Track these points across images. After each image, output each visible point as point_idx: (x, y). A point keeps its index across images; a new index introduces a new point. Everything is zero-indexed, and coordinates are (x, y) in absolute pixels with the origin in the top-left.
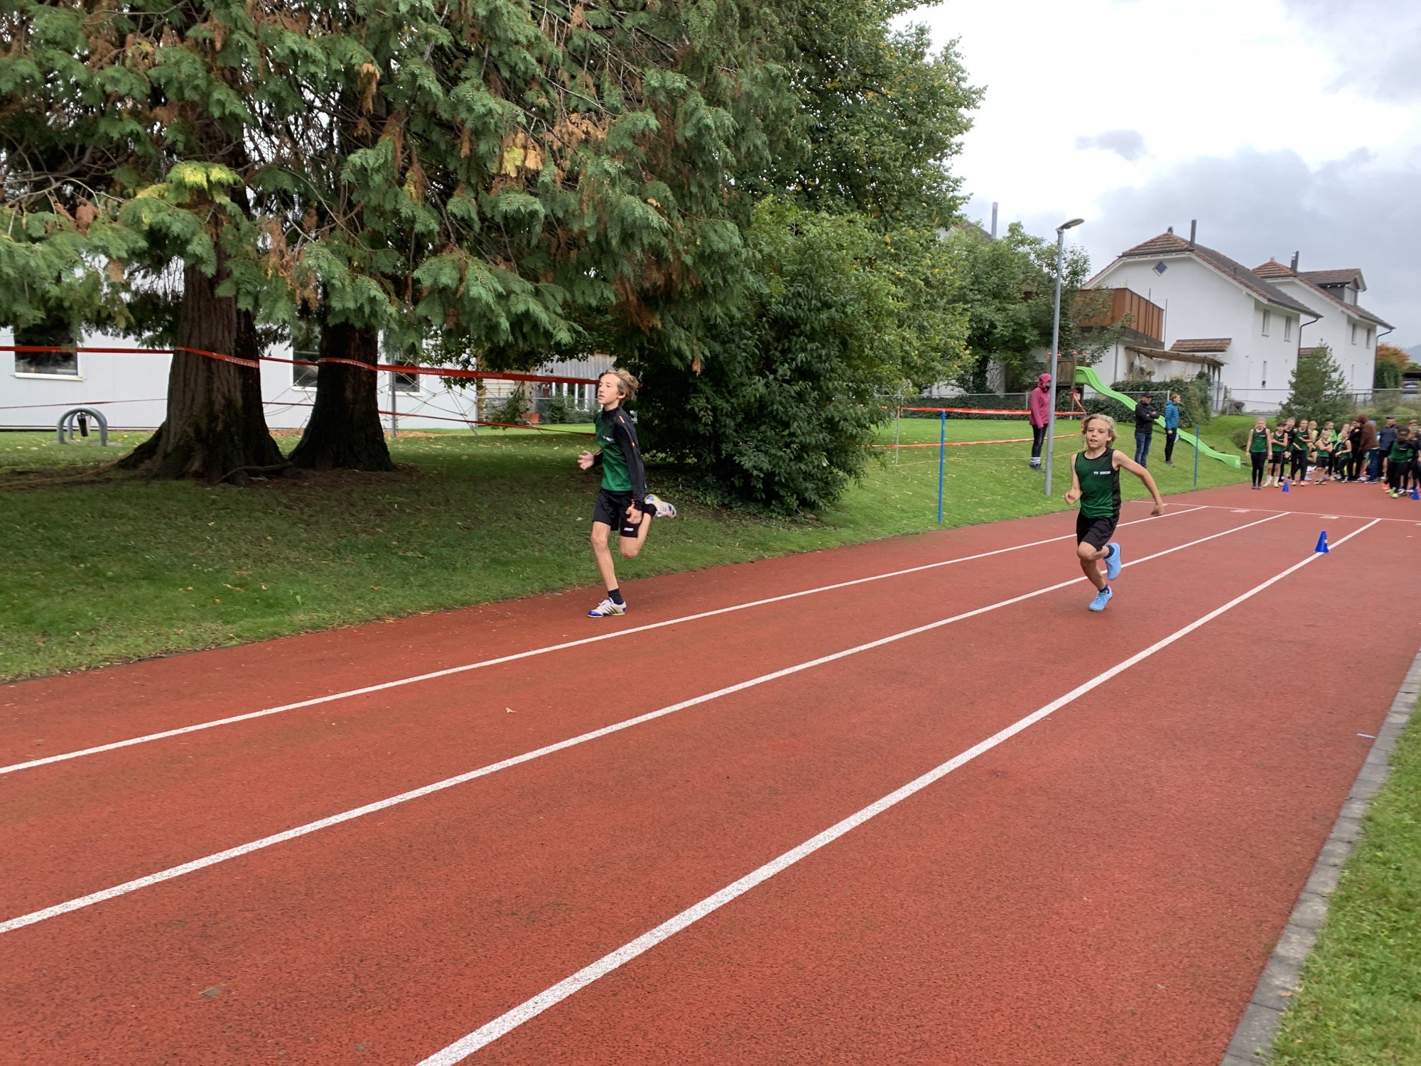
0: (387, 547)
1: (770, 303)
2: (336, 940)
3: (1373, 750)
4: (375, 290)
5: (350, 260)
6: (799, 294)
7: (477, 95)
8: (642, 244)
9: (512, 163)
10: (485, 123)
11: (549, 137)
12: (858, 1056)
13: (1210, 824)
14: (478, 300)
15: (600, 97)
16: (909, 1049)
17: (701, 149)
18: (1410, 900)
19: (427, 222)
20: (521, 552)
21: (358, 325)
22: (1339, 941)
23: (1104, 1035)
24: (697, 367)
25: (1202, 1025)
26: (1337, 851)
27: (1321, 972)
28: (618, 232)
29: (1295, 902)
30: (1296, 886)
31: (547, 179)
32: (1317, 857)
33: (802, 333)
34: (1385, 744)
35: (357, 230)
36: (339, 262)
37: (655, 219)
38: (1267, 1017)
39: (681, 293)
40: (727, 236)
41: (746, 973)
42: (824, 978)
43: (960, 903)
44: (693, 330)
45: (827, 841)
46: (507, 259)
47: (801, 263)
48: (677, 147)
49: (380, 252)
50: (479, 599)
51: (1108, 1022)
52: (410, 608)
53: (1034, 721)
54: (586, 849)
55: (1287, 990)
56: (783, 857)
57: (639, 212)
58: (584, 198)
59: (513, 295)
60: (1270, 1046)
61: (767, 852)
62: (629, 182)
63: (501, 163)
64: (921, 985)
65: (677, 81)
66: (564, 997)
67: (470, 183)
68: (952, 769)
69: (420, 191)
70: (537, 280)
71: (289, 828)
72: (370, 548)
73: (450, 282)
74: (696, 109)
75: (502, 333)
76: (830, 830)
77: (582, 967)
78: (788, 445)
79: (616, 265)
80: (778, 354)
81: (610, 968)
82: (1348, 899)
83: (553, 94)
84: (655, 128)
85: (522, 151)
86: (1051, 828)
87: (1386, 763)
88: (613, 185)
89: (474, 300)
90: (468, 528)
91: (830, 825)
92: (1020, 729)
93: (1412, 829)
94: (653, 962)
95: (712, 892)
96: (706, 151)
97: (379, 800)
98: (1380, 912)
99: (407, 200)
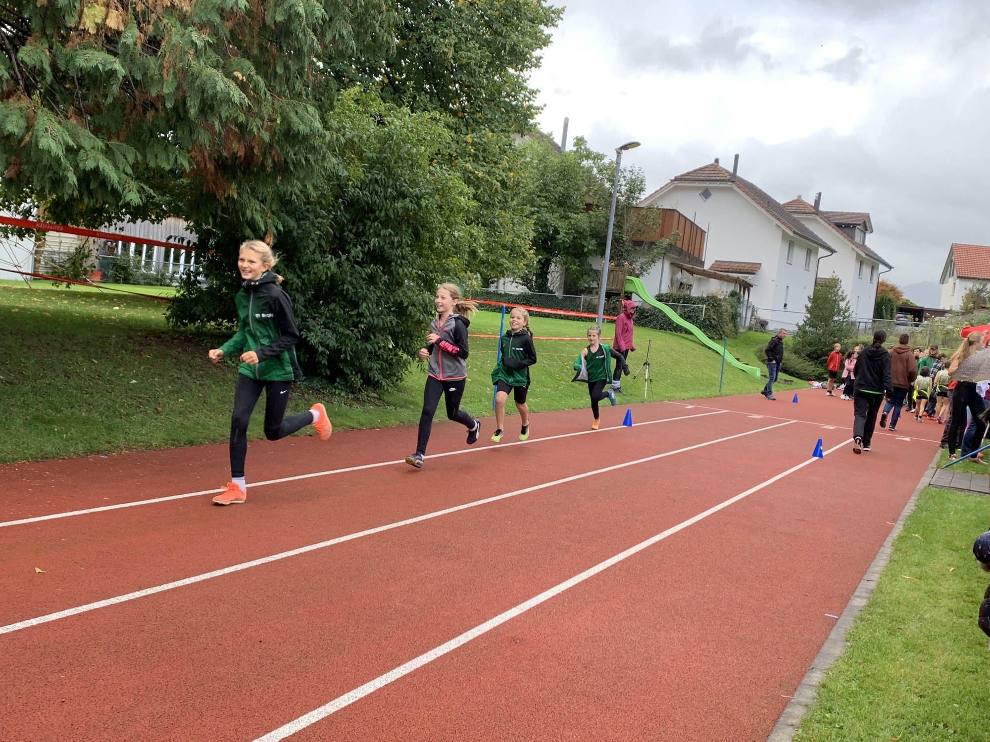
1: (347, 186)
3: (835, 628)
6: (377, 181)
8: (221, 118)
9: (92, 20)
13: (694, 689)
14: (46, 152)
17: (289, 34)
20: (68, 412)
26: (796, 713)
28: (197, 102)
31: (130, 41)
32: (778, 718)
33: (376, 219)
34: (846, 623)
39: (262, 166)
40: (308, 119)
44: (268, 203)
45: (351, 702)
46: (79, 113)
47: (381, 152)
48: (264, 26)
50: (15, 457)
53: (554, 594)
54: (107, 708)
56: (306, 716)
57: (221, 86)
58: (165, 65)
59: (82, 151)
61: (291, 711)
62: (215, 55)
63: (80, 17)
67: (44, 32)
68: (476, 635)
70: (109, 139)
73: (16, 131)
75: (67, 188)
76: (355, 691)
78: (355, 325)
79: (191, 132)
80: (352, 236)
84: (243, 7)
85: (103, 9)
86: (558, 691)
87: (844, 639)
88: (198, 57)
89: (43, 151)
90: (11, 383)
91: (355, 687)
92: (542, 600)
93: (854, 694)
96: (294, 36)
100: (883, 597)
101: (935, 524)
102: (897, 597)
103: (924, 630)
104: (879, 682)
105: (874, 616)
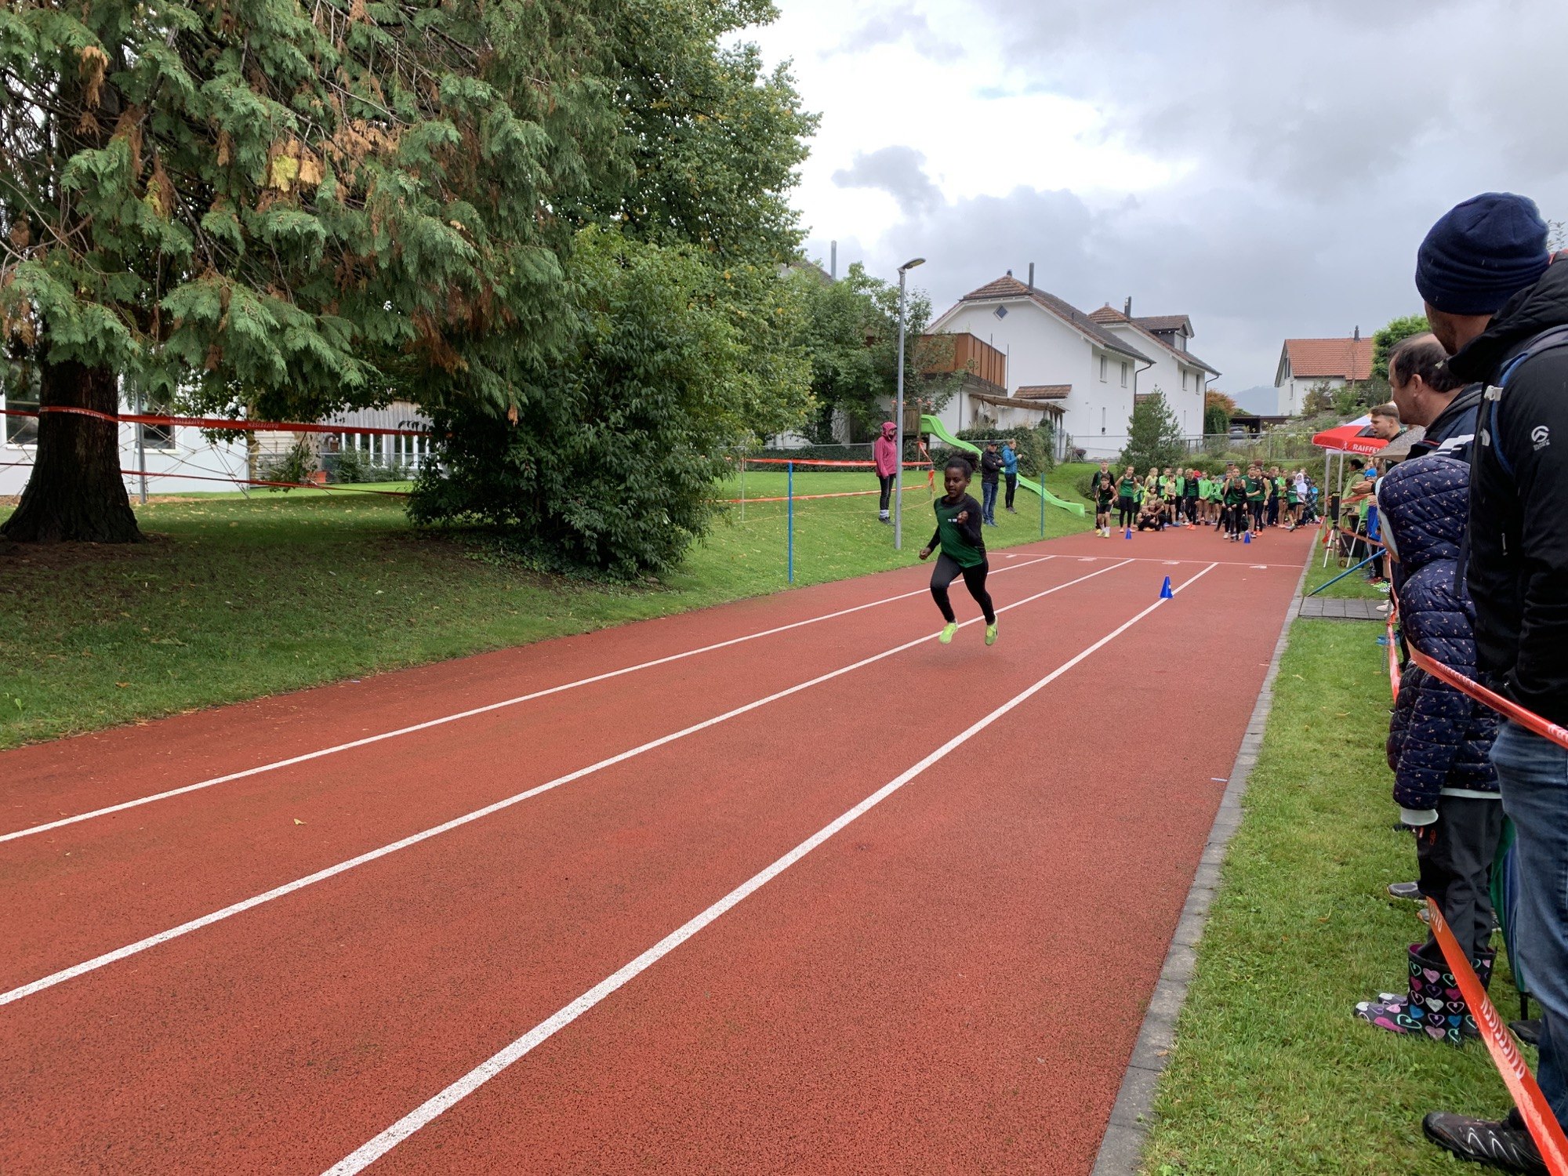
0: (137, 636)
1: (596, 343)
2: (76, 1123)
3: (1226, 793)
4: (111, 321)
5: (75, 285)
6: (630, 333)
7: (236, 92)
8: (445, 273)
9: (283, 174)
10: (247, 126)
11: (328, 146)
13: (1078, 883)
14: (248, 334)
15: (389, 100)
16: (783, 1164)
17: (511, 167)
18: (1271, 943)
19: (175, 240)
20: (308, 634)
21: (90, 364)
22: (1209, 991)
23: (987, 1121)
24: (513, 416)
25: (1085, 1097)
26: (1200, 899)
27: (1194, 1025)
28: (415, 258)
29: (1165, 955)
30: (1165, 939)
31: (327, 195)
32: (1182, 907)
33: (634, 377)
34: (1237, 787)
35: (85, 251)
36: (61, 286)
37: (460, 244)
38: (1146, 1079)
39: (493, 329)
40: (545, 265)
41: (595, 1101)
42: (685, 1096)
43: (830, 994)
44: (508, 374)
45: (682, 940)
46: (281, 288)
47: (630, 299)
48: (483, 164)
49: (116, 276)
50: (255, 692)
51: (990, 1106)
52: (168, 707)
53: (897, 787)
54: (399, 977)
55: (1164, 1048)
56: (633, 962)
57: (440, 235)
58: (374, 218)
59: (289, 329)
60: (1150, 1109)
61: (615, 959)
62: (430, 202)
63: (269, 175)
64: (792, 1091)
65: (480, 89)
66: (376, 1158)
67: (230, 197)
68: (815, 845)
69: (167, 204)
70: (320, 313)
72: (114, 637)
73: (209, 313)
74: (503, 121)
75: (277, 374)
76: (685, 926)
77: (398, 1119)
78: (624, 501)
79: (413, 297)
80: (609, 399)
81: (433, 1115)
82: (1214, 946)
83: (331, 98)
84: (456, 141)
85: (295, 161)
86: (921, 901)
87: (1239, 805)
88: (409, 204)
89: (241, 334)
90: (240, 608)
91: (685, 921)
92: (883, 796)
93: (1267, 869)
94: (484, 1102)
95: (553, 1012)
96: (517, 171)
97: (131, 943)
98: (1245, 958)
99: (150, 215)
100: (1273, 750)
101: (1315, 661)
102: (1290, 750)
103: (1329, 785)
104: (1290, 851)
105: (1269, 774)
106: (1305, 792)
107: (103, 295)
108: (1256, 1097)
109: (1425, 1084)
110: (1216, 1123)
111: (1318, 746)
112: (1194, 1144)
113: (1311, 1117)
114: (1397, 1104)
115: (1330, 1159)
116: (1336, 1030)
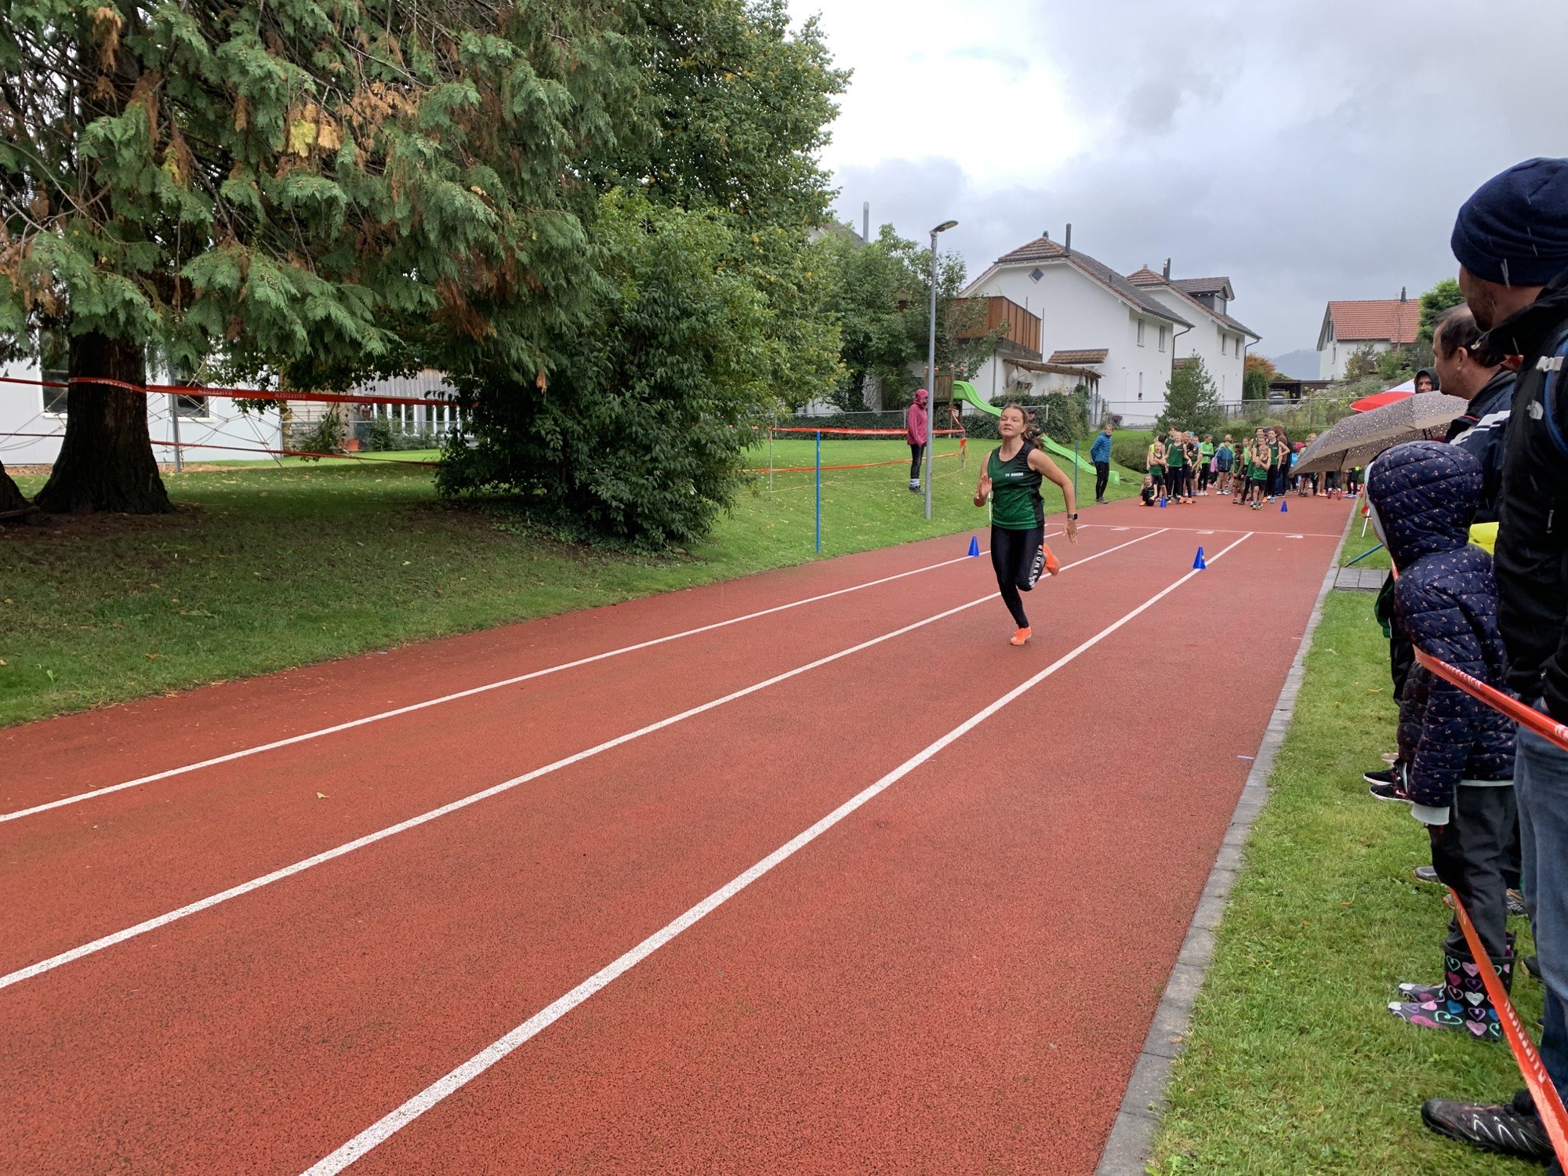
0: (167, 607)
1: (622, 310)
2: (95, 1098)
3: (1252, 772)
4: (130, 291)
5: (96, 255)
6: (655, 300)
7: (252, 54)
8: (468, 242)
9: (301, 139)
10: (263, 89)
11: (346, 111)
12: (733, 1165)
13: (1098, 863)
14: (266, 303)
15: (408, 62)
16: (789, 1149)
17: (534, 128)
18: (1292, 927)
19: (196, 209)
20: (335, 605)
21: (111, 335)
23: (997, 1107)
24: (542, 383)
25: (1096, 1084)
26: (1221, 880)
27: (1210, 1012)
28: (436, 224)
29: (1183, 939)
30: (1184, 922)
31: (348, 160)
32: (1202, 889)
33: (660, 345)
34: (1263, 765)
35: (105, 220)
36: (80, 257)
37: (480, 209)
38: (1158, 1066)
39: (518, 296)
40: (568, 229)
41: (605, 1082)
42: (695, 1078)
44: (535, 340)
45: (698, 918)
46: (301, 255)
47: (655, 265)
48: (504, 126)
49: (136, 246)
50: (283, 663)
51: (1000, 1092)
52: (198, 678)
53: (917, 764)
54: (415, 954)
55: (1178, 1035)
56: (647, 941)
57: (460, 201)
58: (394, 185)
59: (309, 298)
60: (1162, 1098)
61: (630, 937)
62: (449, 165)
63: (287, 140)
64: (801, 1074)
65: (501, 47)
66: (386, 1136)
67: (249, 163)
68: (834, 823)
69: (185, 172)
70: (341, 282)
71: (32, 962)
72: (144, 609)
73: (228, 282)
74: (524, 81)
75: (298, 343)
76: (700, 904)
77: (409, 1097)
78: (650, 472)
79: (436, 263)
80: (634, 369)
81: (444, 1094)
82: (1233, 931)
83: (350, 57)
84: (476, 103)
85: (313, 125)
86: (938, 881)
87: (1265, 784)
88: (428, 169)
89: (261, 303)
90: (268, 580)
91: (700, 899)
92: (904, 773)
93: (1289, 851)
94: (495, 1082)
95: (566, 991)
96: (540, 132)
97: (154, 917)
98: (1264, 942)
99: (169, 182)
100: (1302, 728)
101: (1349, 634)
102: (1319, 728)
103: (1358, 764)
104: (1315, 833)
105: (1297, 752)
106: (1333, 772)
107: (124, 264)
108: (1270, 1086)
109: (1444, 1075)
110: (1229, 1113)
111: (1348, 724)
112: (1205, 1133)
113: (1326, 1107)
114: (1415, 1095)
115: (1344, 1152)
116: (1355, 1019)
